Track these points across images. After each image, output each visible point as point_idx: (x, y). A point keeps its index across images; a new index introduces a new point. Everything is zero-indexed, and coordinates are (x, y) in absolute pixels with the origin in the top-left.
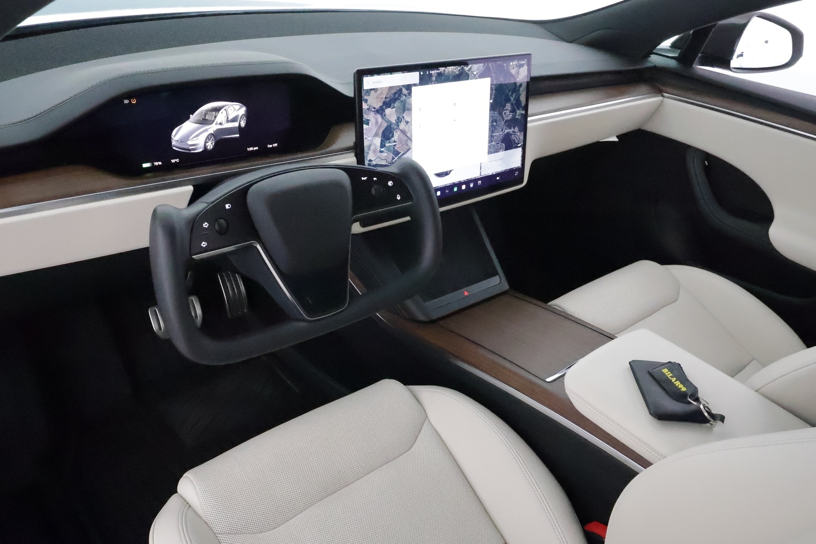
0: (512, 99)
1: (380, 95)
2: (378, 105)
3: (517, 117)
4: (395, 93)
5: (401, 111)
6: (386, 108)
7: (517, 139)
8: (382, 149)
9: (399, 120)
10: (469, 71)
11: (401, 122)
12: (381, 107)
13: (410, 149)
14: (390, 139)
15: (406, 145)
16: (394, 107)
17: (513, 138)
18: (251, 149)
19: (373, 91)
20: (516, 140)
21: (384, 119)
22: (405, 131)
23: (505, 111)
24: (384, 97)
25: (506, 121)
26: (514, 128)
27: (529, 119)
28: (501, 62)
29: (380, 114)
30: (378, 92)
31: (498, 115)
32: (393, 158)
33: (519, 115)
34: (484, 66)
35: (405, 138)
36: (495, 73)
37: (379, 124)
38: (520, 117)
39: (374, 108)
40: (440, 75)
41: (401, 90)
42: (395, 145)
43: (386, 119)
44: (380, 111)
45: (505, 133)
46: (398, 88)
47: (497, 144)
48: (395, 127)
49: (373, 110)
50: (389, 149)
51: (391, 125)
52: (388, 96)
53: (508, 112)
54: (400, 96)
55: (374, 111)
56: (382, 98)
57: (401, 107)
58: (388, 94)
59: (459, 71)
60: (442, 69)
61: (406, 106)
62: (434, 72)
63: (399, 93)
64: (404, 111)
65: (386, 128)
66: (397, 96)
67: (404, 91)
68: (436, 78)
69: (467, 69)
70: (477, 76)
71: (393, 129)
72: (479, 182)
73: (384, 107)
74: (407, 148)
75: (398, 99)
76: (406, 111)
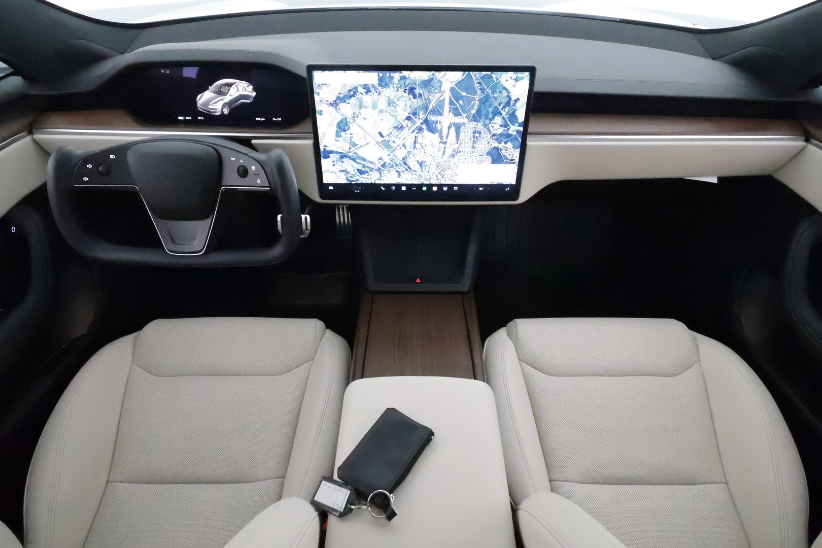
0: (504, 113)
1: (333, 90)
2: (332, 99)
3: (510, 132)
4: (350, 91)
5: (357, 107)
6: (340, 102)
7: (509, 155)
8: (337, 139)
9: (355, 116)
10: (443, 78)
11: (357, 117)
12: (335, 101)
14: (346, 131)
15: (365, 139)
16: (349, 103)
17: (505, 154)
18: (259, 119)
19: (325, 86)
20: (508, 156)
21: (338, 113)
22: (363, 126)
23: (493, 125)
24: (338, 92)
25: (494, 135)
26: (506, 143)
28: (489, 73)
29: (334, 107)
30: (330, 87)
31: (483, 127)
32: (350, 148)
33: (513, 131)
34: (463, 74)
35: (363, 132)
36: (479, 83)
37: (333, 116)
38: (515, 133)
39: (327, 101)
40: (403, 78)
41: (356, 88)
42: (352, 137)
43: (341, 113)
44: (334, 104)
45: (493, 146)
46: (353, 87)
47: (480, 155)
48: (351, 121)
49: (326, 103)
50: (345, 140)
51: (346, 119)
52: (342, 92)
53: (497, 126)
54: (355, 93)
56: (336, 93)
57: (358, 104)
58: (342, 90)
59: (429, 76)
60: (406, 73)
61: (363, 104)
62: (396, 75)
63: (354, 91)
64: (361, 108)
65: (341, 121)
66: (352, 93)
67: (360, 90)
68: (399, 81)
69: (439, 75)
70: (454, 84)
71: (349, 122)
72: (455, 188)
73: (338, 101)
74: (366, 141)
75: (353, 95)
76: (363, 109)
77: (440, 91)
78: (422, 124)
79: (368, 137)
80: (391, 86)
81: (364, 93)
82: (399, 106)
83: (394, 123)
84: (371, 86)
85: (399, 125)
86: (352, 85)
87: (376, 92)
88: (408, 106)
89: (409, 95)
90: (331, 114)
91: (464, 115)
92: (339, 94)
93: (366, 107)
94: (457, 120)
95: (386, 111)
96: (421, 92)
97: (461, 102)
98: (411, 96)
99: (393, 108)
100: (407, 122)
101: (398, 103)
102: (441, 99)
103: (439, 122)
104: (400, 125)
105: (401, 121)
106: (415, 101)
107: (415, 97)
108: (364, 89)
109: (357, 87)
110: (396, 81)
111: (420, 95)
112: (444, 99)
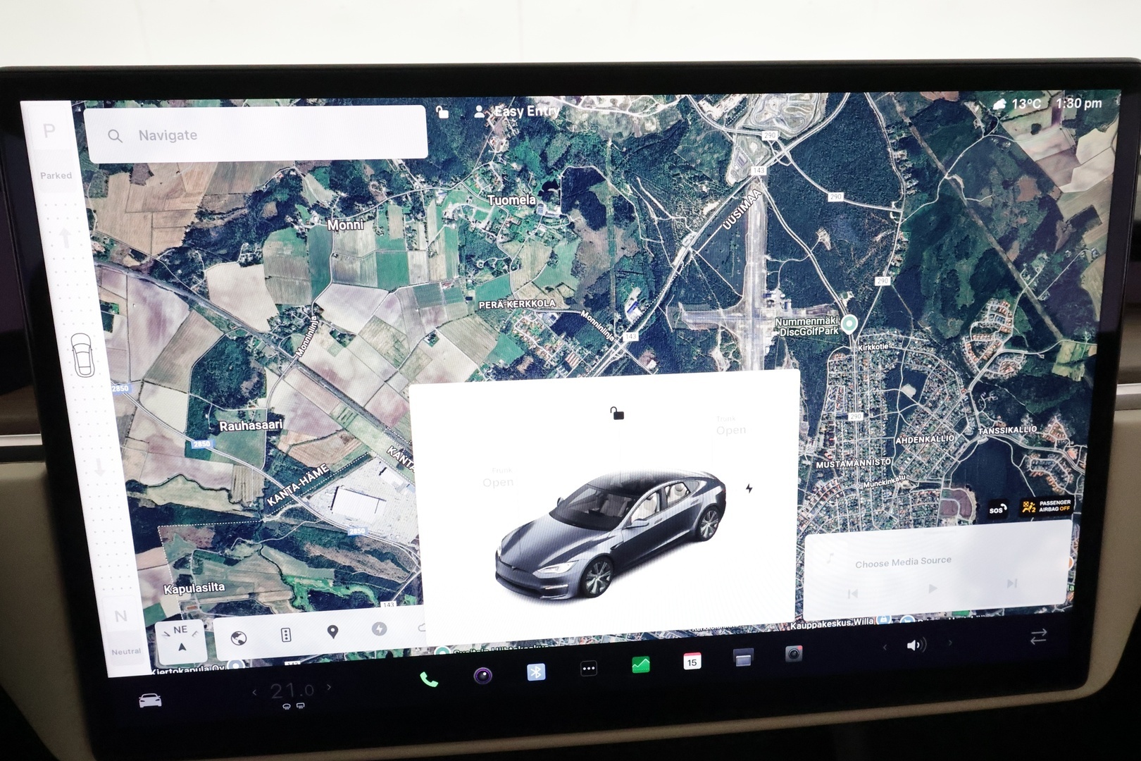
0: (1027, 284)
1: (168, 196)
3: (1061, 371)
4: (258, 198)
5: (302, 280)
6: (210, 259)
7: (1059, 474)
8: (198, 444)
9: (289, 326)
10: (731, 122)
11: (303, 331)
12: (180, 251)
13: (367, 457)
14: (242, 401)
15: (346, 440)
16: (256, 261)
17: (1039, 471)
19: (125, 176)
20: (1052, 479)
21: (200, 310)
22: (333, 374)
23: (979, 339)
24: (193, 206)
25: (985, 386)
26: (1041, 420)
27: (1122, 390)
28: (950, 96)
29: (178, 285)
30: (151, 183)
31: (931, 352)
32: (269, 490)
33: (1071, 364)
34: (831, 106)
35: (338, 407)
36: (904, 144)
37: (172, 330)
38: (1080, 374)
39: (138, 255)
40: (536, 128)
41: (291, 184)
42: (278, 432)
43: (212, 313)
45: (981, 440)
46: (277, 176)
47: (923, 486)
48: (270, 352)
49: (133, 262)
50: (239, 449)
51: (242, 340)
52: (217, 206)
53: (996, 344)
54: (286, 207)
55: (137, 270)
56: (183, 213)
57: (302, 263)
58: (213, 195)
59: (663, 117)
60: (548, 106)
61: (333, 261)
62: (501, 115)
63: (282, 196)
64: (319, 284)
65: (217, 353)
66: (270, 209)
67: (315, 190)
68: (513, 143)
69: (713, 110)
70: (786, 151)
71: (261, 357)
72: (789, 649)
73: (196, 254)
74: (353, 449)
75: (278, 222)
76: (332, 288)
77: (721, 189)
78: (635, 348)
79: (359, 425)
80: (476, 168)
81: (336, 209)
82: (518, 266)
83: (495, 353)
84: (369, 171)
85: (519, 361)
86: (270, 165)
87: (399, 201)
88: (565, 265)
89: (567, 209)
90: (157, 321)
91: (843, 300)
92: (201, 214)
93: (347, 279)
94: (806, 320)
95: (453, 296)
96: (628, 192)
97: (823, 237)
98: (577, 217)
99: (488, 277)
100: (560, 342)
101: (511, 249)
102: (728, 224)
103: (719, 338)
104: (529, 360)
105: (533, 342)
106: (597, 238)
107: (596, 218)
108: (333, 186)
109: (298, 178)
110: (499, 144)
111: (624, 211)
112: (741, 226)
